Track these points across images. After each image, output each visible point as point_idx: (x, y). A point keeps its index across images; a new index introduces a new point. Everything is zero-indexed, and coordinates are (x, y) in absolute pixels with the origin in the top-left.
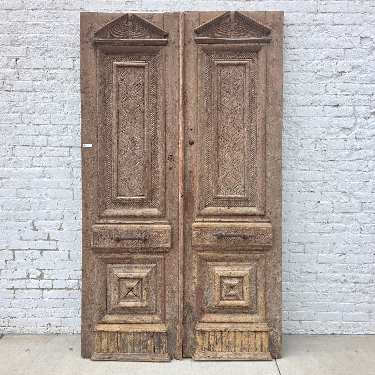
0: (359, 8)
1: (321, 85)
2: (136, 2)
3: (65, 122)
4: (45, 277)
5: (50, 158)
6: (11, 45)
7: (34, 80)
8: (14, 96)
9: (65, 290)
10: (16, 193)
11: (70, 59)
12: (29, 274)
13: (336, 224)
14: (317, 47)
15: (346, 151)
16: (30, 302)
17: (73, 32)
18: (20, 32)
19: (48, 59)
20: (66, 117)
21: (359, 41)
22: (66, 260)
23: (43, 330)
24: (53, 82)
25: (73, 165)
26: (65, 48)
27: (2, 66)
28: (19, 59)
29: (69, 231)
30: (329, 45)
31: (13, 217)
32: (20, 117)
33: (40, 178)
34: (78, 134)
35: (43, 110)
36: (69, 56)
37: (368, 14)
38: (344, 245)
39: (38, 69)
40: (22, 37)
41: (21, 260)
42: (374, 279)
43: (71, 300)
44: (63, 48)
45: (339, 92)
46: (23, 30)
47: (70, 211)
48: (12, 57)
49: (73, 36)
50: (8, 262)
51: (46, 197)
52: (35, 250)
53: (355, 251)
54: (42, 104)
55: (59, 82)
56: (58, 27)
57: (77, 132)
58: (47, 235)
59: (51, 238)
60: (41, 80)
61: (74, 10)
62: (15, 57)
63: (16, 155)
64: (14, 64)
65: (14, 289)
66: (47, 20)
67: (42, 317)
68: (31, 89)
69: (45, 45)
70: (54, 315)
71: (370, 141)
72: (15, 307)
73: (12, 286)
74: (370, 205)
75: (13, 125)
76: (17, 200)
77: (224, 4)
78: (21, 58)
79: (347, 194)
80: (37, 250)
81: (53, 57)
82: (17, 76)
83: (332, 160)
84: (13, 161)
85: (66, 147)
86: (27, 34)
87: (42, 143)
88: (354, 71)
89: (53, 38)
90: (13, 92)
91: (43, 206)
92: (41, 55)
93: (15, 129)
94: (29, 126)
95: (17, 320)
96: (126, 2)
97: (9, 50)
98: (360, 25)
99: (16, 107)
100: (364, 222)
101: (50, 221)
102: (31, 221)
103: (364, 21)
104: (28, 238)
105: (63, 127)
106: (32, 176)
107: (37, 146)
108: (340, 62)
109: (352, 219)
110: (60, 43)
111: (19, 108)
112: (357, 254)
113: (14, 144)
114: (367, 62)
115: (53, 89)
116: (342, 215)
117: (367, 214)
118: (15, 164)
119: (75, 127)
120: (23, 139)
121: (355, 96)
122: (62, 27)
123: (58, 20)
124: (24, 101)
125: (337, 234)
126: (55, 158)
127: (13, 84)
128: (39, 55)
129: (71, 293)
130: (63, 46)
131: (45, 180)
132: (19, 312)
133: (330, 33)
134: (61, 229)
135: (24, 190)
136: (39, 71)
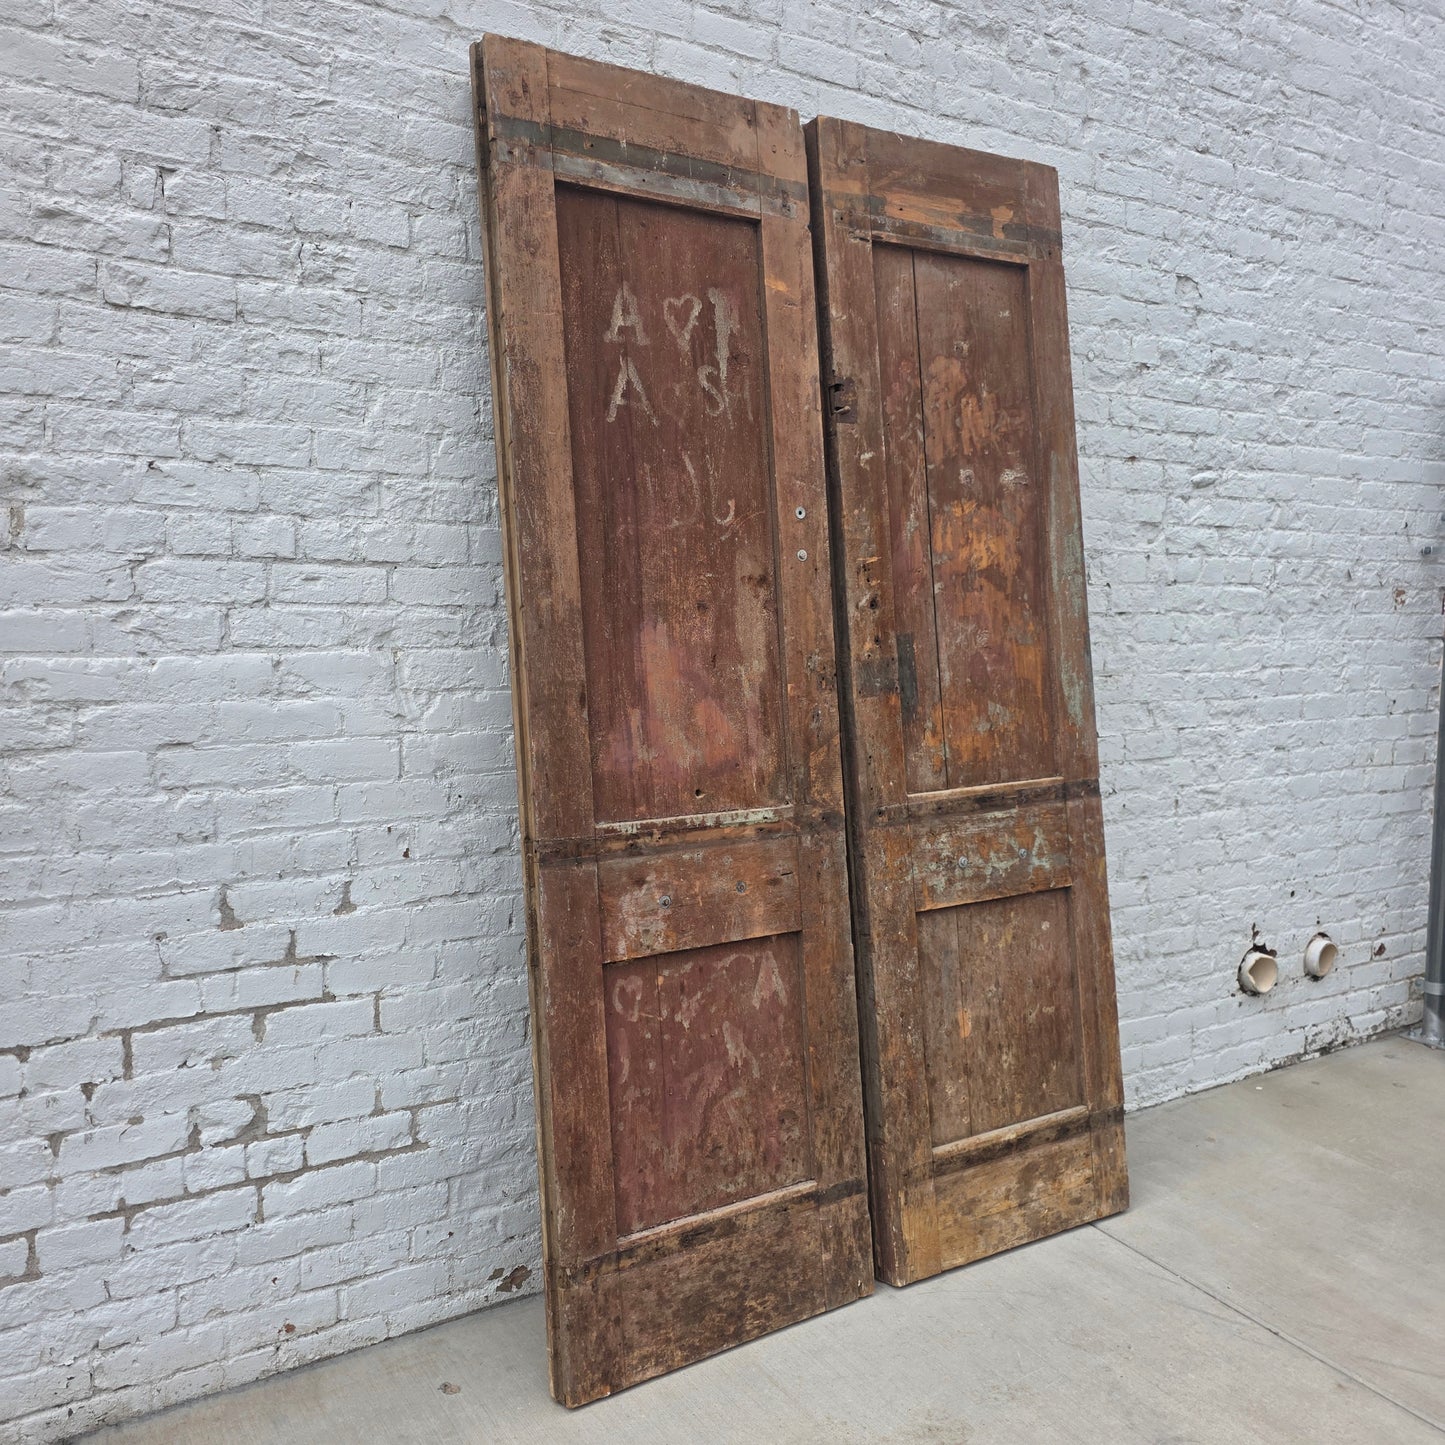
0: (1174, 196)
1: (1101, 397)
2: (637, 42)
3: (371, 462)
4: (270, 1127)
5: (304, 608)
6: (137, 104)
7: (244, 272)
8: (147, 330)
9: (359, 1163)
10: (147, 771)
11: (397, 210)
12: (196, 1126)
13: (1130, 795)
14: (1094, 288)
15: (1149, 586)
16: (203, 1251)
17: (411, 103)
18: (184, 53)
19: (306, 193)
20: (376, 439)
21: (1174, 285)
22: (365, 1036)
23: (260, 1362)
24: (328, 293)
25: (399, 638)
26: (380, 159)
27: (91, 191)
28: (173, 171)
29: (379, 910)
30: (1119, 286)
31: (127, 881)
32: (176, 427)
33: (262, 694)
34: (420, 511)
35: (280, 403)
36: (392, 197)
37: (1190, 217)
38: (1144, 851)
39: (263, 227)
40: (195, 80)
41: (159, 1074)
42: (1199, 936)
43: (381, 1199)
44: (372, 161)
45: (1135, 421)
46: (197, 49)
47: (386, 826)
48: (141, 159)
49: (411, 117)
50: (97, 1093)
51: (287, 779)
52: (231, 1013)
53: (1166, 867)
54: (278, 381)
55: (351, 297)
56: (351, 68)
57: (418, 506)
58: (287, 939)
59: (301, 951)
60: (275, 279)
61: (417, 17)
62: (155, 159)
63: (148, 596)
64: (149, 188)
65: (125, 1210)
66: (306, 32)
67: (254, 1308)
68: (228, 311)
69: (294, 131)
70: (308, 1281)
71: (1192, 560)
72: (128, 1293)
73: (116, 1197)
74: (1193, 736)
75: (141, 464)
76: (151, 799)
77: (885, 111)
78: (184, 169)
79: (1151, 706)
80: (240, 1011)
81: (329, 190)
82: (165, 243)
83: (1121, 614)
84: (135, 622)
85: (375, 563)
86: (218, 69)
87: (273, 548)
88: (1164, 366)
89: (328, 108)
90: (140, 314)
91: (272, 815)
92: (274, 173)
93: (148, 481)
94: (214, 470)
95: (136, 1351)
96: (604, 32)
97: (127, 125)
98: (1176, 244)
99: (157, 381)
100: (1183, 782)
101: (301, 880)
102: (213, 889)
103: (1184, 233)
104: (198, 964)
105: (365, 480)
106: (225, 688)
107: (252, 559)
108: (1138, 338)
109: (1161, 778)
110: (359, 134)
111: (172, 388)
112: (1169, 873)
113: (141, 546)
114: (1187, 344)
115: (325, 321)
116: (1140, 766)
117: (1189, 760)
118: (144, 640)
119: (409, 484)
120: (186, 527)
121: (1167, 436)
122: (368, 72)
123: (352, 40)
124: (194, 359)
125: (1131, 823)
126: (328, 609)
127: (145, 279)
128: (269, 168)
129: (386, 1169)
130: (371, 151)
131: (285, 703)
132: (148, 1312)
133: (1120, 251)
134: (346, 906)
135: (188, 752)
136: (266, 236)
